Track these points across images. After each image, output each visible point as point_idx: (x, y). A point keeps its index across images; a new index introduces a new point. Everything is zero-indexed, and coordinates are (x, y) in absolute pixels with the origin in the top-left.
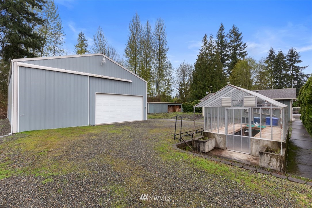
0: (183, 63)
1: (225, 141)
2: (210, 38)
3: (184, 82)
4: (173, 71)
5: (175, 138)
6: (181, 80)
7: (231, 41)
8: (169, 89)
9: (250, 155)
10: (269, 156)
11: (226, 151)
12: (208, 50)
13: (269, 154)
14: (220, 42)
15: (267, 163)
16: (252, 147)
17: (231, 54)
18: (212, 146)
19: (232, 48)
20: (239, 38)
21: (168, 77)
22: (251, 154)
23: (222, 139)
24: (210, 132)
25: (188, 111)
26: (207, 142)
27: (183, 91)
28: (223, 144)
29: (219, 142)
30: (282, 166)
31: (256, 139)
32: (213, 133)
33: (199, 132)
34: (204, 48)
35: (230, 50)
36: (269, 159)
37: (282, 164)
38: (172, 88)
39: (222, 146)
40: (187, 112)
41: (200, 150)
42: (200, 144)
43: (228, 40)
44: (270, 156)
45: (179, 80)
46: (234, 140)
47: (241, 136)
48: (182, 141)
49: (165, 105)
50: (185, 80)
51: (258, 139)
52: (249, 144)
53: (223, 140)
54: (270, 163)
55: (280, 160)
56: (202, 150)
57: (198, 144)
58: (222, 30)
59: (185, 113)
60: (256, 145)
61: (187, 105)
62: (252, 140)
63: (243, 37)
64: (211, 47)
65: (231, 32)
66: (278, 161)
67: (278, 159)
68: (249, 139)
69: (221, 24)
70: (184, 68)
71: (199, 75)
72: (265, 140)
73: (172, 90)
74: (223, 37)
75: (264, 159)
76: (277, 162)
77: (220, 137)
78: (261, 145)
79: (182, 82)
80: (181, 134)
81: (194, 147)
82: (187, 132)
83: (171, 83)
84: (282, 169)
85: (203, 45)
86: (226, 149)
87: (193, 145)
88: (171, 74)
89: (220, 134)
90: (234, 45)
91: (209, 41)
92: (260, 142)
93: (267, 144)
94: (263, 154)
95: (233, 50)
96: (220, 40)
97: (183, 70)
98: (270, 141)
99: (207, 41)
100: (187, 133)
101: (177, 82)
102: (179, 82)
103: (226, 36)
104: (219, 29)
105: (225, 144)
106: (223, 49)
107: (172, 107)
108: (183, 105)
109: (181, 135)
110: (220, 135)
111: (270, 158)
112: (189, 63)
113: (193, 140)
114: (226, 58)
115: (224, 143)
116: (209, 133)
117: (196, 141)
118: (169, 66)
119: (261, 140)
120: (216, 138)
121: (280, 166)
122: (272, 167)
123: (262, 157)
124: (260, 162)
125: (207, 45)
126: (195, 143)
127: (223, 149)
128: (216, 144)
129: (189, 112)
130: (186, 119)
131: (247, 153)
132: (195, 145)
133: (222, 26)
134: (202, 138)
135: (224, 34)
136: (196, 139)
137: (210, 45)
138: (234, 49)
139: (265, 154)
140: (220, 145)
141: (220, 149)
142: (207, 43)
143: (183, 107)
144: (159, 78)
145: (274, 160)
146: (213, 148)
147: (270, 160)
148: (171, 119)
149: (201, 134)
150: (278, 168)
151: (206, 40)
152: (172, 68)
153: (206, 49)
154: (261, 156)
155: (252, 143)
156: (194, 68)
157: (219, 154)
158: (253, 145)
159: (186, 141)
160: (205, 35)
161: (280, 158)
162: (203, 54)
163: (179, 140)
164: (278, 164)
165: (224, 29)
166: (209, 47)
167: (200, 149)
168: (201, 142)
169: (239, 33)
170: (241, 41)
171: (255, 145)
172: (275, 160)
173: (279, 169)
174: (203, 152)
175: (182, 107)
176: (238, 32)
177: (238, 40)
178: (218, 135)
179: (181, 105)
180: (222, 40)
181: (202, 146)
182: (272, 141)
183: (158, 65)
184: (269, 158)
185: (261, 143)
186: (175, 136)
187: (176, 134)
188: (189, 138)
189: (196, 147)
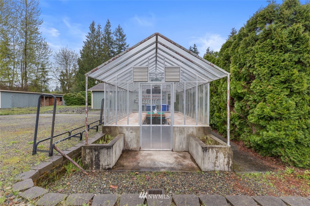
0: (65, 48)
1: (139, 137)
2: (98, 27)
3: (67, 71)
4: (51, 54)
5: (35, 152)
6: (62, 69)
7: (117, 39)
8: (44, 77)
9: (172, 151)
10: (214, 150)
11: (141, 152)
12: (96, 40)
13: (215, 148)
14: (107, 37)
15: (213, 163)
16: (175, 139)
17: (117, 52)
18: (120, 149)
19: (118, 46)
20: (123, 39)
21: (42, 60)
22: (174, 150)
23: (134, 133)
24: (114, 125)
25: (72, 103)
26: (114, 146)
27: (66, 82)
28: (135, 142)
29: (129, 140)
30: (231, 162)
31: (180, 127)
32: (120, 127)
33: (92, 128)
34: (92, 36)
35: (116, 47)
36: (215, 156)
37: (231, 160)
38: (49, 77)
39: (133, 146)
40: (70, 105)
41: (99, 165)
42: (99, 153)
43: (114, 38)
44: (217, 151)
45: (60, 68)
46: (151, 133)
47: (161, 125)
48: (57, 155)
49: (35, 96)
50: (68, 69)
51: (182, 127)
52: (171, 136)
53: (136, 136)
54: (216, 161)
55: (229, 154)
56: (104, 164)
57: (97, 153)
58: (109, 26)
59: (67, 106)
60: (180, 135)
61: (71, 97)
62: (175, 130)
63: (127, 39)
64: (99, 37)
65: (117, 30)
66: (226, 156)
67: (225, 153)
68: (171, 128)
69: (108, 20)
70: (66, 54)
71: (86, 64)
72: (190, 127)
73: (48, 79)
74: (110, 33)
75: (209, 158)
76: (225, 158)
77: (131, 131)
78: (185, 135)
79: (64, 71)
80: (52, 137)
81: (87, 161)
82: (70, 130)
83: (46, 70)
84: (231, 167)
85: (90, 32)
86: (140, 148)
87: (85, 157)
88: (47, 57)
89: (130, 127)
90: (120, 44)
91: (97, 30)
92: (184, 131)
93: (192, 132)
94: (207, 149)
95: (118, 48)
96: (107, 35)
97: (65, 56)
98: (196, 127)
99: (95, 30)
100: (70, 133)
101: (56, 70)
102: (60, 71)
103: (112, 33)
104: (106, 24)
105: (138, 142)
106: (109, 45)
107: (48, 99)
108: (65, 96)
109: (51, 142)
110: (132, 128)
111: (217, 153)
112: (73, 50)
113: (85, 148)
114: (112, 54)
115: (137, 140)
116: (113, 127)
117: (90, 148)
118: (44, 45)
119: (185, 127)
120: (124, 135)
121: (228, 163)
122: (218, 167)
123: (206, 155)
124: (204, 163)
125: (95, 34)
126: (89, 153)
127: (136, 151)
128: (124, 143)
129: (74, 105)
130: (70, 112)
131: (168, 150)
132: (87, 157)
133: (109, 23)
134: (101, 138)
135: (110, 30)
136: (90, 142)
137: (98, 34)
138: (120, 48)
139: (210, 150)
140: (131, 145)
141: (132, 151)
142: (95, 32)
143: (65, 100)
144: (26, 58)
145: (221, 157)
146: (121, 152)
147: (217, 157)
148: (44, 113)
149: (96, 130)
150: (225, 166)
151: (94, 28)
152: (49, 49)
153: (94, 38)
154: (205, 153)
155: (175, 133)
156: (80, 56)
157: (135, 164)
158: (176, 136)
159: (66, 153)
160: (92, 22)
161: (228, 151)
162: (91, 43)
163: (48, 153)
164: (226, 160)
165: (110, 26)
166: (97, 37)
167: (101, 163)
168: (102, 148)
169: (124, 34)
170: (125, 42)
171: (178, 135)
172: (223, 155)
173: (226, 169)
174: (107, 167)
175: (63, 99)
176: (122, 32)
177: (123, 40)
178: (127, 128)
179: (62, 96)
180: (108, 35)
181: (106, 156)
182: (198, 127)
183: (23, 40)
184: (215, 154)
185: (186, 132)
186: (35, 145)
187: (37, 141)
188: (75, 143)
189: (92, 160)
